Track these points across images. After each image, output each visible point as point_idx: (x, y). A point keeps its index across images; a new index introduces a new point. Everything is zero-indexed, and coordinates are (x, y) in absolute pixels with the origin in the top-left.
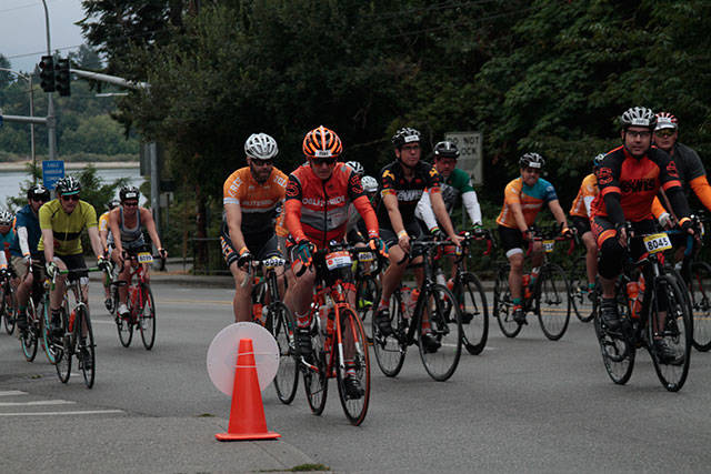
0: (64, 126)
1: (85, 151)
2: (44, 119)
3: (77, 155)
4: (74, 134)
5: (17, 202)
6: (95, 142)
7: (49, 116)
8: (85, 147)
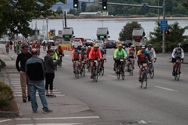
0: (173, 5)
1: (179, 13)
2: (162, 7)
3: (176, 15)
4: (176, 8)
5: (153, 33)
6: (183, 11)
7: (163, 6)
8: (179, 12)
